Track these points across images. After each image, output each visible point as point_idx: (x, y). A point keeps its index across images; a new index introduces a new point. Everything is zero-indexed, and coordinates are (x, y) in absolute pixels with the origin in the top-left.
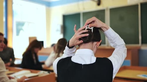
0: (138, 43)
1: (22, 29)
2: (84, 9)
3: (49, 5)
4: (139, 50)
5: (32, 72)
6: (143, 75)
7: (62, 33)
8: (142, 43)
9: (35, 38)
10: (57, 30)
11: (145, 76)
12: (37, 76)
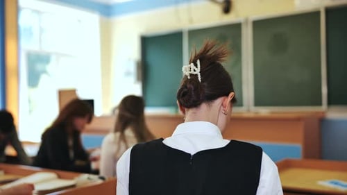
0: (320, 104)
1: (44, 72)
2: (191, 21)
3: (107, 11)
4: (322, 121)
5: (60, 177)
6: (332, 183)
7: (138, 79)
8: (330, 103)
9: (74, 91)
10: (128, 74)
11: (336, 183)
12: (73, 186)
